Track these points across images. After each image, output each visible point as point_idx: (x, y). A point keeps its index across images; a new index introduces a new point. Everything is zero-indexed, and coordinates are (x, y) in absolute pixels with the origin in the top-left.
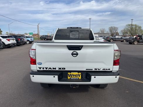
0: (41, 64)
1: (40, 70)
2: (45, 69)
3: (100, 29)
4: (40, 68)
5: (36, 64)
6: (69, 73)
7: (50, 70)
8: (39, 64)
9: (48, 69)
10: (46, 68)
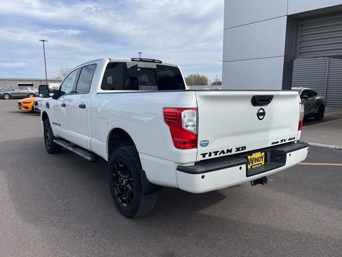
0: (206, 145)
1: (204, 159)
2: (213, 156)
3: (62, 70)
4: (204, 155)
5: (196, 146)
6: (249, 157)
7: (222, 155)
8: (202, 145)
9: (218, 153)
10: (216, 153)
